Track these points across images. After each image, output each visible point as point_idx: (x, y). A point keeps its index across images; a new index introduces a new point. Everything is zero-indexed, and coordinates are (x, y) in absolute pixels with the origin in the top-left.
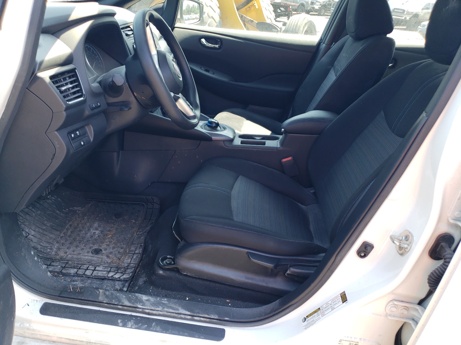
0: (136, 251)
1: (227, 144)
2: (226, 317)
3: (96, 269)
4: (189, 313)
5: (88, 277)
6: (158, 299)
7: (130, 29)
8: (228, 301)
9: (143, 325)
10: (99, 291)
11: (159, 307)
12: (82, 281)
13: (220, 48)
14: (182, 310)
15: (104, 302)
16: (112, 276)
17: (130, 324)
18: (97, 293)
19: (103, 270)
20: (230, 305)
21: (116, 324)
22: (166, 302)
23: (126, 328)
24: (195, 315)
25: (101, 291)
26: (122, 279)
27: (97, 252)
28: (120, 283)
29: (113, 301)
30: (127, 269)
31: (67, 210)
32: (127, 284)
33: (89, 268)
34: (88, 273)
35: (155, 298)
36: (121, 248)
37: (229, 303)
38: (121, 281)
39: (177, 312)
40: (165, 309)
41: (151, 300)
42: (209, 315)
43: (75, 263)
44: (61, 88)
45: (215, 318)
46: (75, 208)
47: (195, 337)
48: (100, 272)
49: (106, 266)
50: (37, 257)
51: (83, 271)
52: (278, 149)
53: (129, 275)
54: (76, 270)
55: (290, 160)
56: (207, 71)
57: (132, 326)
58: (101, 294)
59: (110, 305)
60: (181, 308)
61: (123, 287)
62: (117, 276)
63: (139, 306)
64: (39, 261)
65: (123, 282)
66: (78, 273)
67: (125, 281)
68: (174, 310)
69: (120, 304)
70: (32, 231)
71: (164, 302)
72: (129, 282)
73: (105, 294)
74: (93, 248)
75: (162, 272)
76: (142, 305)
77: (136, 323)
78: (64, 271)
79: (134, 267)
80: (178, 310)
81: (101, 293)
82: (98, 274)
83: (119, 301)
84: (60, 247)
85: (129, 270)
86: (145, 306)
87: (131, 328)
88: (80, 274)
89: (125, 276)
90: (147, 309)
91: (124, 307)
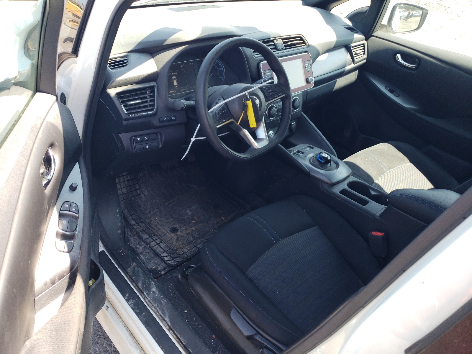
0: (199, 245)
1: (325, 186)
2: (191, 350)
3: (160, 244)
4: (170, 324)
5: (151, 248)
6: (161, 297)
7: (272, 43)
8: (214, 336)
9: (137, 309)
10: (133, 263)
11: (155, 304)
12: (145, 247)
13: (416, 68)
14: (168, 318)
15: (129, 274)
16: (163, 257)
17: (131, 302)
18: (131, 264)
19: (163, 248)
20: (212, 341)
21: (124, 295)
22: (163, 303)
23: (127, 303)
24: (173, 329)
25: (134, 264)
26: (167, 263)
27: (174, 230)
28: (165, 265)
29: (134, 277)
30: (179, 257)
31: (186, 184)
32: (167, 269)
33: (156, 241)
34: (153, 244)
35: (160, 295)
36: (193, 237)
37: (213, 339)
38: (166, 264)
39: (163, 316)
40: (158, 308)
41: (156, 294)
42: (181, 337)
43: (152, 231)
44: (127, 102)
45: (183, 343)
46: (192, 185)
47: (160, 347)
48: (159, 248)
49: (168, 245)
50: (119, 215)
51: (152, 240)
52: (376, 217)
53: (175, 263)
54: (148, 237)
55: (378, 236)
56: (391, 91)
57: (130, 304)
58: (132, 267)
59: (130, 278)
60: (168, 316)
61: (163, 270)
62: (166, 258)
63: (145, 293)
64: (120, 218)
65: (166, 266)
66: (147, 240)
67: (169, 265)
68: (163, 314)
69: (136, 283)
70: (147, 192)
71: (162, 302)
72: (171, 268)
73: (134, 268)
74: (175, 226)
75: (180, 277)
76: (147, 294)
77: (135, 304)
78: (140, 234)
79: (184, 259)
80: (165, 315)
81: (133, 265)
82: (157, 249)
83: (137, 280)
84: (157, 213)
85: (178, 259)
86: (148, 296)
87: (130, 305)
88: (147, 242)
89: (170, 262)
90: (148, 299)
91: (137, 287)
